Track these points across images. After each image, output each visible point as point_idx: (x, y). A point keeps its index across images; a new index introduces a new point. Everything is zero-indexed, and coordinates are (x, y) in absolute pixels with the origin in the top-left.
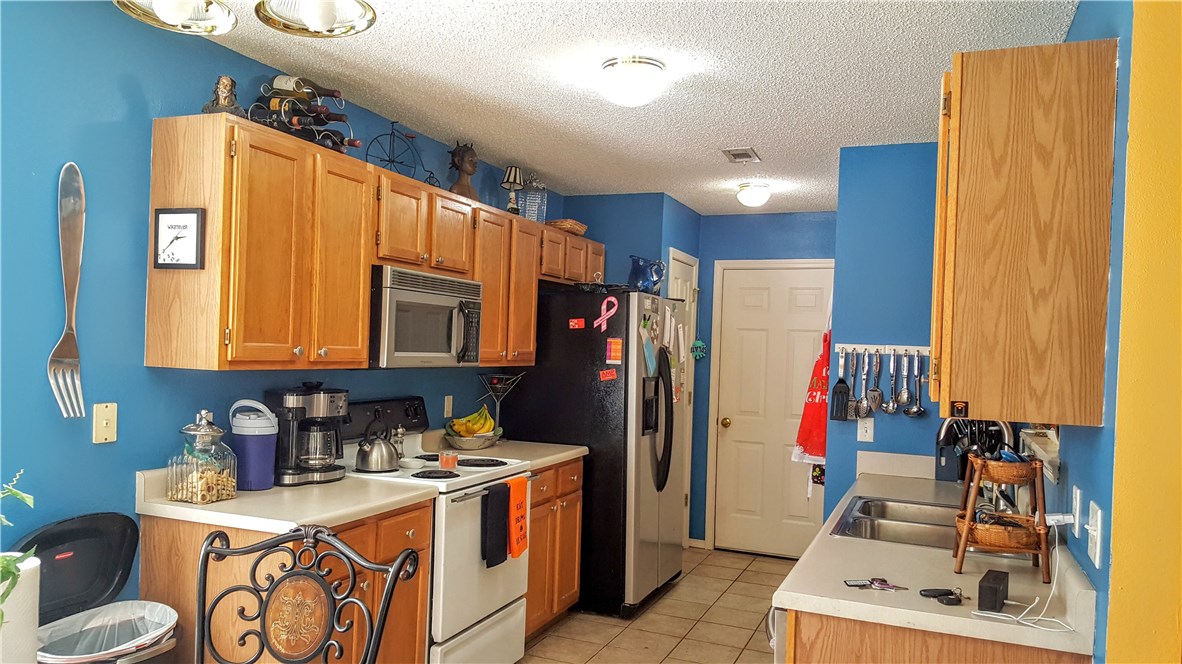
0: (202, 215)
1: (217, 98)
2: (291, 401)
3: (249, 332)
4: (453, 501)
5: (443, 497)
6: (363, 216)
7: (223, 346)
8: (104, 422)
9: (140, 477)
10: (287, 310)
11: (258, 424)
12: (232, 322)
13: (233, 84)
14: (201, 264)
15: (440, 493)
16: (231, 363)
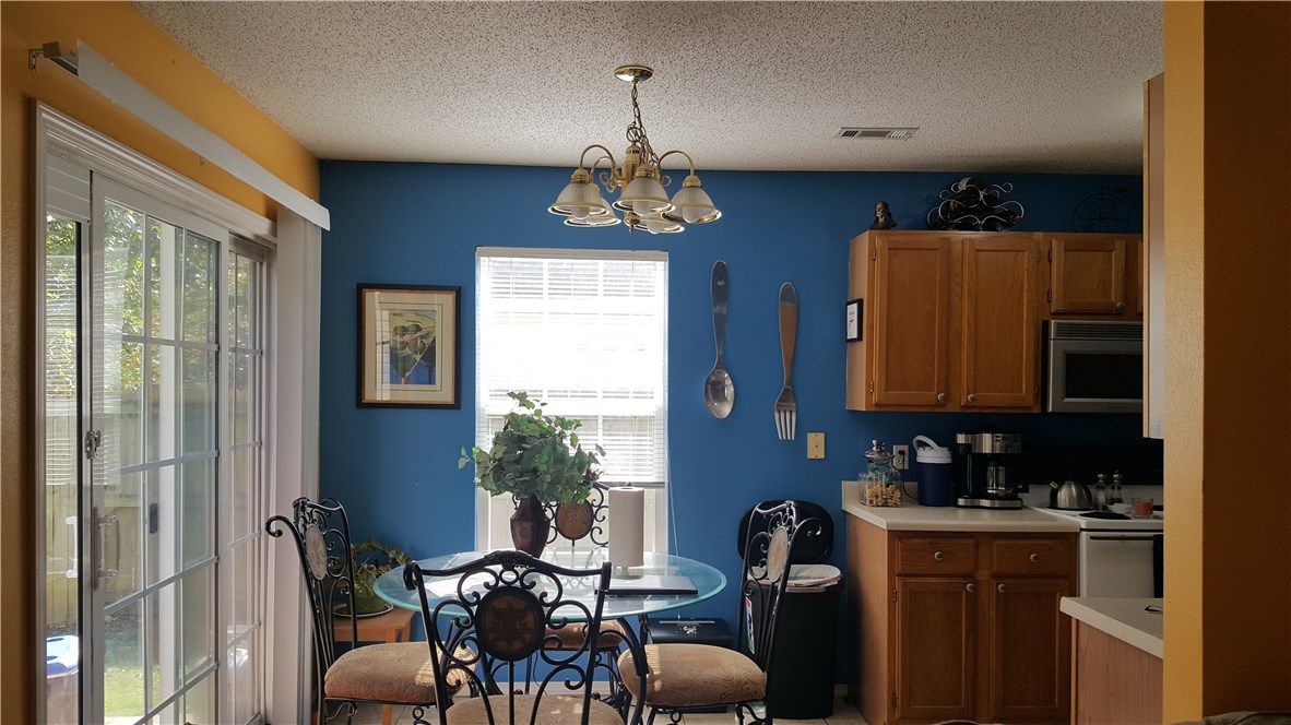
0: (860, 302)
1: (878, 218)
2: (961, 439)
3: (889, 384)
4: (1092, 538)
5: (1084, 533)
6: (1026, 279)
7: (869, 394)
8: (816, 446)
9: (845, 484)
10: (932, 366)
11: (932, 455)
12: (876, 378)
13: (886, 206)
14: (860, 338)
15: (1082, 530)
16: (877, 405)
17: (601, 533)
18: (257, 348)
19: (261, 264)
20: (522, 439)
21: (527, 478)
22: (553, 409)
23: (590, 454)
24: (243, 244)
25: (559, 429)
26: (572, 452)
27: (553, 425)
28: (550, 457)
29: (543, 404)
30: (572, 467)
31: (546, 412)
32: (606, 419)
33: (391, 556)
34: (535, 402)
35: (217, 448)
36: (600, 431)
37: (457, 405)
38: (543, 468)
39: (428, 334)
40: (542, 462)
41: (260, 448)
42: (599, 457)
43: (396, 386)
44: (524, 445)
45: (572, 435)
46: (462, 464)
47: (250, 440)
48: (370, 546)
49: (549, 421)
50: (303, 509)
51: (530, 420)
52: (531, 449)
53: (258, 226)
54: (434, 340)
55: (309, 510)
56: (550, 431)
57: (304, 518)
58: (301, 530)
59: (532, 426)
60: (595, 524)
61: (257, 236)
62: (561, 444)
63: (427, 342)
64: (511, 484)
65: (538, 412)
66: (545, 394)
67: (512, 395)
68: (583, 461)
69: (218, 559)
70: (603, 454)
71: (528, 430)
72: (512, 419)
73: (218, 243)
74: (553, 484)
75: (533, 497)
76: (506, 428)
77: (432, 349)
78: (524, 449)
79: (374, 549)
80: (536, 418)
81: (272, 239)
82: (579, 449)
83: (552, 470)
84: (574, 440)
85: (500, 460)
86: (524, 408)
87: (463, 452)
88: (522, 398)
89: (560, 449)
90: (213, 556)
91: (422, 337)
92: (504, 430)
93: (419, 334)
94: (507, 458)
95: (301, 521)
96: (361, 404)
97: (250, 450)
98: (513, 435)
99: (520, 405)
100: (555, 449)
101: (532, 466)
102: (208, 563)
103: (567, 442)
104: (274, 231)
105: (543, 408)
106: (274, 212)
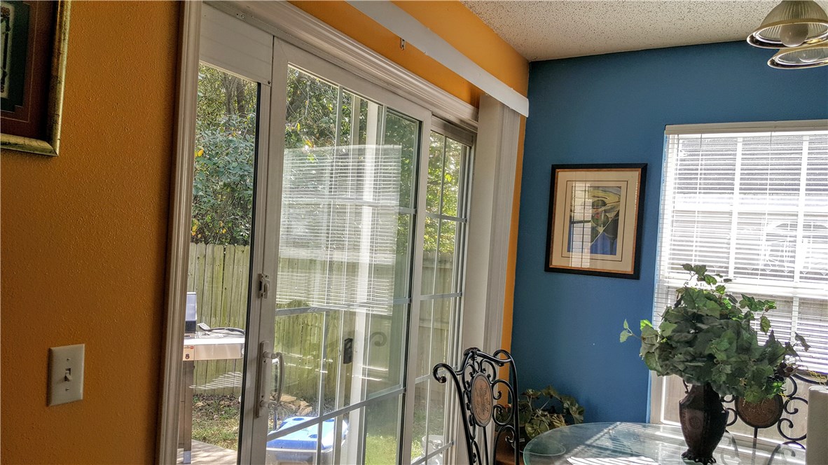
17: (791, 426)
18: (463, 217)
19: (471, 148)
20: (699, 318)
21: (700, 364)
22: (740, 286)
23: (788, 344)
24: (452, 129)
25: (745, 310)
26: (762, 340)
27: (738, 305)
28: (730, 343)
29: (726, 281)
30: (760, 360)
31: (730, 288)
32: (804, 302)
33: (566, 405)
34: (717, 278)
35: (410, 296)
36: (795, 314)
37: (636, 275)
38: (720, 356)
39: (612, 209)
40: (721, 348)
41: (460, 298)
42: (798, 348)
43: (595, 256)
44: (699, 325)
45: (763, 319)
46: (624, 337)
47: (453, 291)
48: (549, 394)
49: (733, 300)
50: (473, 358)
51: (709, 297)
52: (707, 331)
53: (461, 110)
54: (617, 215)
55: (479, 359)
56: (735, 312)
57: (473, 367)
58: (468, 378)
59: (712, 304)
60: (784, 415)
61: (462, 121)
62: (748, 328)
63: (611, 215)
64: (681, 367)
65: (721, 289)
66: (731, 271)
67: (688, 267)
68: (775, 351)
69: (405, 390)
70: (807, 347)
71: (706, 309)
72: (687, 294)
73: (421, 122)
74: (733, 377)
75: (708, 384)
76: (678, 303)
77: (615, 222)
78: (699, 330)
79: (551, 396)
80: (717, 294)
81: (474, 123)
82: (772, 336)
83: (733, 359)
84: (765, 325)
85: (669, 338)
86: (704, 283)
87: (626, 325)
88: (700, 271)
89: (745, 335)
90: (402, 388)
91: (605, 211)
92: (676, 305)
93: (603, 208)
94: (677, 337)
95: (469, 370)
96: (549, 269)
97: (452, 299)
98: (687, 312)
99: (699, 280)
100: (738, 334)
101: (707, 352)
102: (398, 392)
103: (755, 325)
104: (476, 116)
105: (726, 285)
106: (477, 100)
